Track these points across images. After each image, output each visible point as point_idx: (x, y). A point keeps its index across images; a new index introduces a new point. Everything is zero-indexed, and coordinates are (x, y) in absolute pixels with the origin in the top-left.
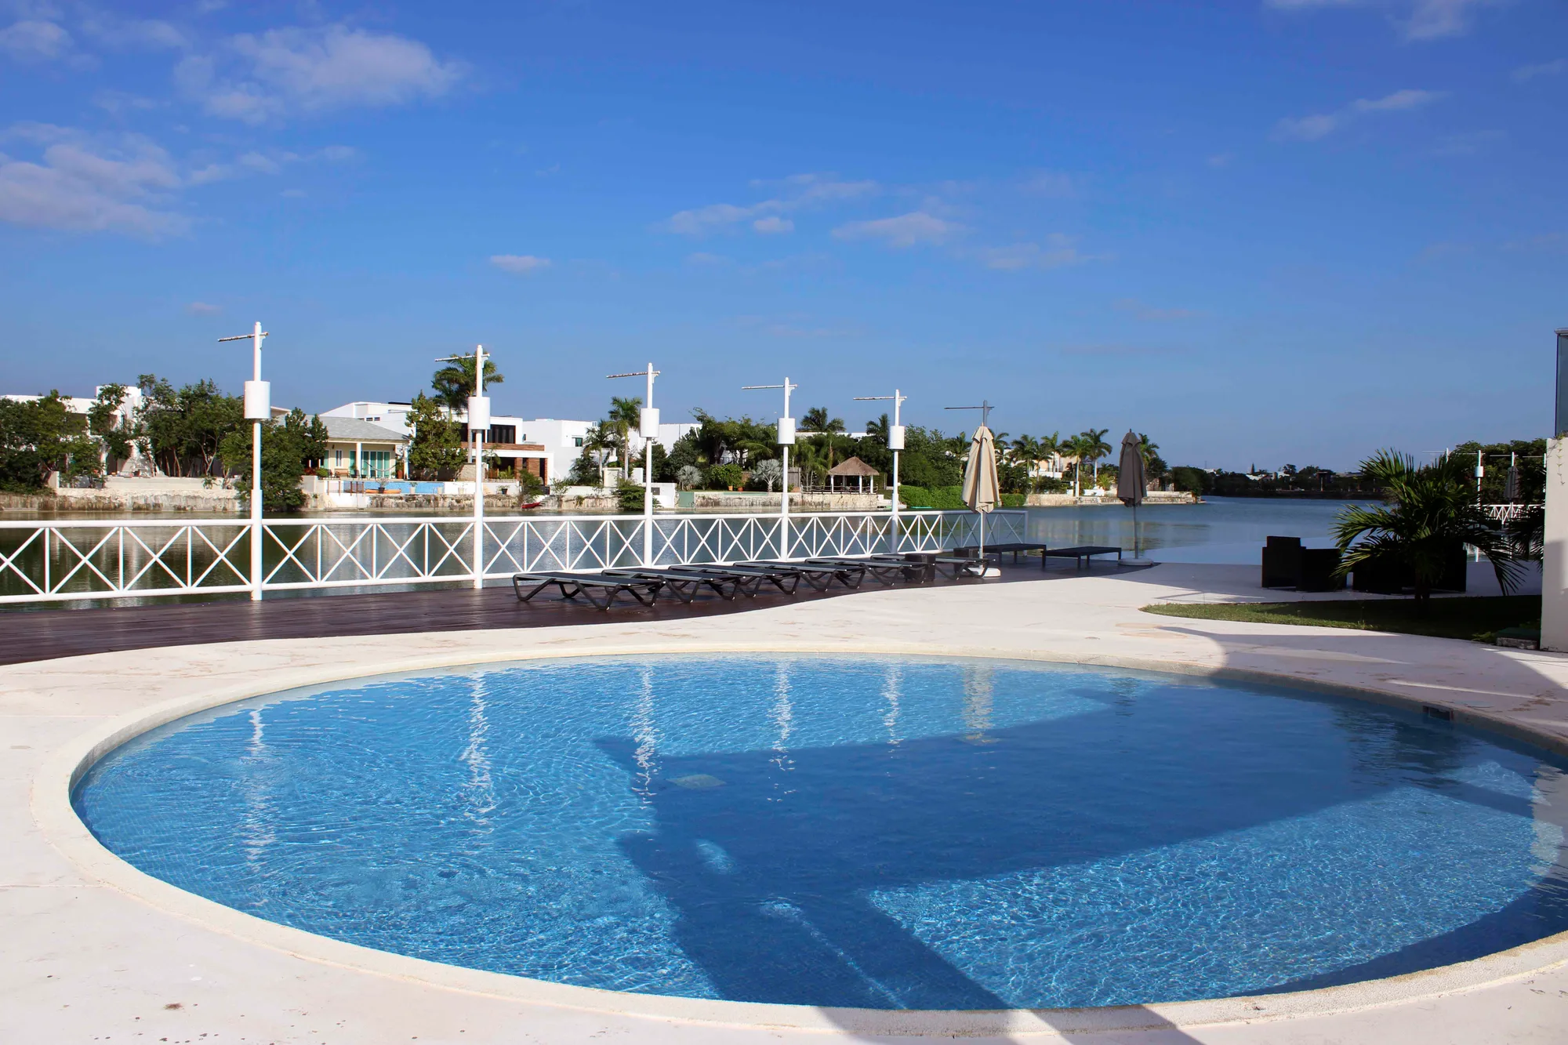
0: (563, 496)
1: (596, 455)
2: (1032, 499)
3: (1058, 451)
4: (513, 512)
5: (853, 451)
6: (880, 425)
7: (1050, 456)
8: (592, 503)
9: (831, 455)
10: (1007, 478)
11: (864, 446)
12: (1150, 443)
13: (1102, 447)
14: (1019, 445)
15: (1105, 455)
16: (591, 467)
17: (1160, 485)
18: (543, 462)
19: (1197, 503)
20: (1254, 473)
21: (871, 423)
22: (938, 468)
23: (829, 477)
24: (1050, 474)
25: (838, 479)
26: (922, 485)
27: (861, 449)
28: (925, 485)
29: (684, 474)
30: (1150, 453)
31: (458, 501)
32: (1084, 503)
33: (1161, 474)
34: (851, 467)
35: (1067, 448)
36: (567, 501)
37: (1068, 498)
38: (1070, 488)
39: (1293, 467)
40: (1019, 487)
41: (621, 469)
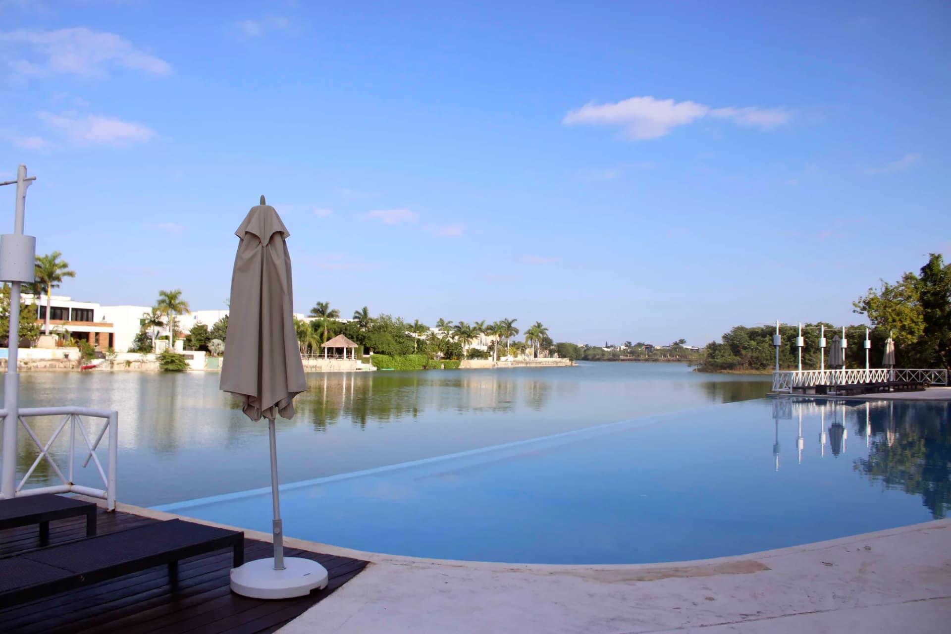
0: (114, 360)
1: (152, 330)
2: (465, 364)
3: (484, 332)
4: (73, 372)
5: (341, 331)
6: (362, 313)
7: (478, 336)
8: (139, 365)
9: (326, 333)
10: (448, 350)
11: (348, 328)
12: (543, 327)
13: (512, 330)
14: (459, 329)
15: (514, 336)
16: (147, 339)
17: (549, 354)
18: (111, 335)
19: (572, 365)
20: (607, 347)
21: (357, 312)
22: (400, 343)
23: (324, 348)
24: (478, 347)
25: (330, 350)
26: (388, 354)
27: (346, 330)
28: (390, 354)
29: (213, 345)
30: (542, 333)
31: (26, 363)
32: (499, 366)
33: (549, 347)
34: (339, 341)
35: (491, 330)
36: (118, 364)
37: (488, 363)
38: (490, 356)
39: (630, 343)
40: (456, 356)
41: (167, 341)
